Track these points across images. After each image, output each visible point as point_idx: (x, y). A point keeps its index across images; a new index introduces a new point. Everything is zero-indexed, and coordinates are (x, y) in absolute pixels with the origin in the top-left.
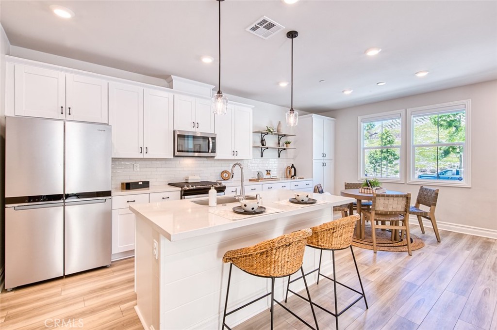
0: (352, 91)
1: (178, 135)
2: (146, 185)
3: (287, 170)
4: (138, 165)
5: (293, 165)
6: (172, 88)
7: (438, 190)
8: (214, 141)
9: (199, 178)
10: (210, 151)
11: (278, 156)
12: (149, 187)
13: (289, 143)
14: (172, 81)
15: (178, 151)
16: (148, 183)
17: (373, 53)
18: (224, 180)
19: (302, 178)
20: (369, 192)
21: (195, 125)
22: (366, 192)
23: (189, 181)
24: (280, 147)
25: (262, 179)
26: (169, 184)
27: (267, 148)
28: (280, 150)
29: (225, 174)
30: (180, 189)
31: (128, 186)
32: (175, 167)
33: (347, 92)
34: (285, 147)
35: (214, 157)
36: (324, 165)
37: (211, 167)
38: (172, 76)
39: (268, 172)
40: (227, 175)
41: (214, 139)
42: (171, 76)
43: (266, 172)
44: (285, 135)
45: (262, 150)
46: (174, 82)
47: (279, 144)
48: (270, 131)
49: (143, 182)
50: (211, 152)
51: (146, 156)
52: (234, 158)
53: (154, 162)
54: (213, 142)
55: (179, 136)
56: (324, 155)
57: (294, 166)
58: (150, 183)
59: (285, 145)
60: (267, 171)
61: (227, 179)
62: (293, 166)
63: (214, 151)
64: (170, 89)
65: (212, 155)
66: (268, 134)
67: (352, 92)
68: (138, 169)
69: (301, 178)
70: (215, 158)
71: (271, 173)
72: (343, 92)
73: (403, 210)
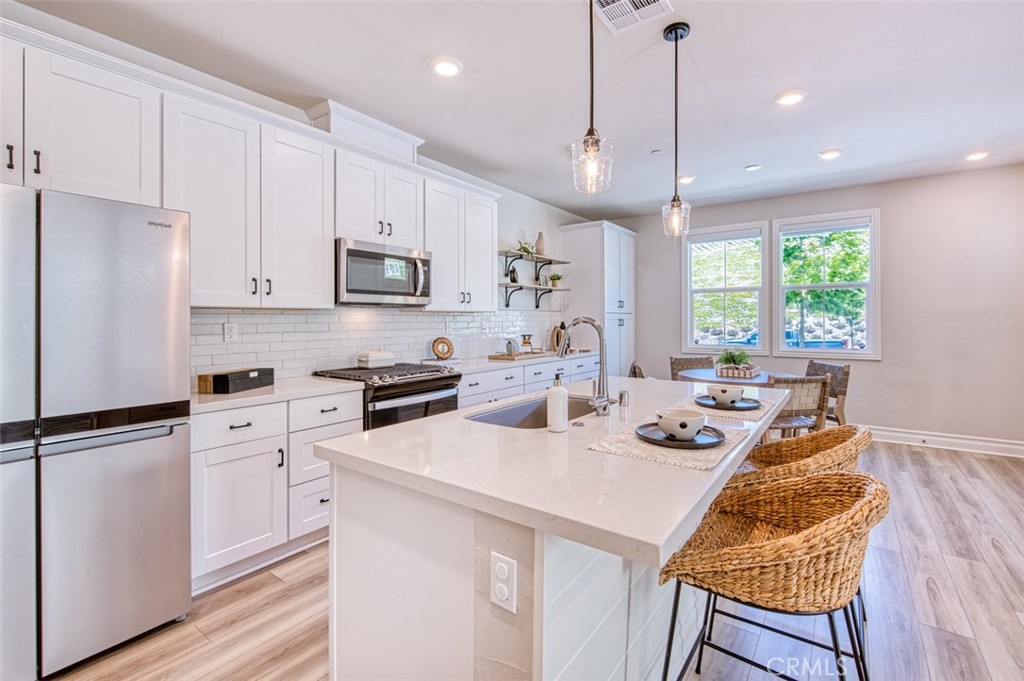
1: (348, 250)
2: (266, 377)
3: (553, 335)
4: (235, 324)
5: (563, 323)
6: (329, 131)
7: (849, 366)
8: (426, 269)
9: (391, 356)
10: (418, 293)
11: (534, 305)
12: (272, 383)
13: (559, 278)
14: (328, 114)
15: (348, 291)
16: (270, 372)
17: (790, 100)
18: (441, 358)
19: (588, 351)
20: (736, 375)
21: (385, 228)
22: (730, 375)
23: (370, 365)
24: (541, 287)
25: (517, 355)
26: (316, 374)
27: (521, 288)
28: (539, 293)
29: (441, 346)
30: (362, 385)
31: (221, 384)
32: (329, 331)
34: (550, 286)
35: (423, 306)
36: (621, 323)
37: (409, 329)
38: (329, 100)
39: (526, 339)
40: (446, 347)
41: (426, 263)
42: (326, 100)
43: (522, 338)
44: (550, 262)
45: (506, 292)
46: (333, 116)
47: (537, 279)
48: (526, 250)
49: (259, 370)
50: (422, 295)
51: (268, 302)
52: (462, 310)
53: (277, 318)
54: (425, 271)
55: (351, 253)
56: (621, 304)
57: (566, 325)
58: (275, 373)
59: (550, 283)
60: (524, 336)
61: (446, 356)
62: (563, 326)
63: (426, 293)
64: (325, 133)
65: (422, 300)
66: (521, 257)
68: (236, 338)
69: (584, 351)
70: (427, 308)
71: (532, 340)
73: (815, 406)
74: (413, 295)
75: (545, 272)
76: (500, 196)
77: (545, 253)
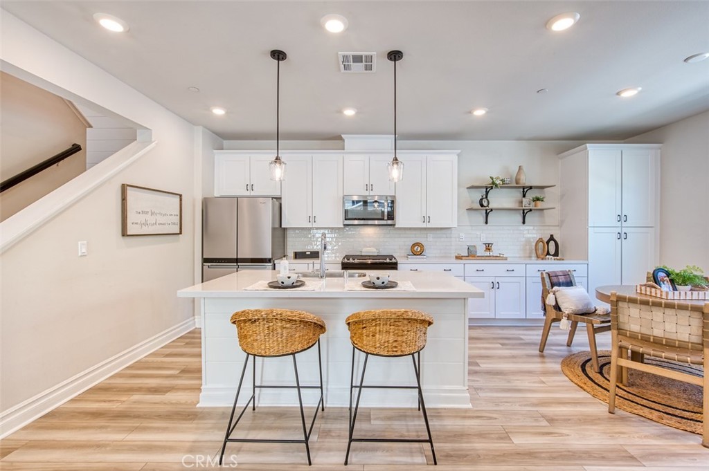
0: (640, 89)
2: (314, 255)
3: (536, 245)
5: (552, 236)
6: (344, 149)
8: (391, 205)
9: (375, 251)
10: (386, 218)
11: (522, 221)
12: (318, 257)
13: (540, 199)
14: (345, 140)
15: (346, 219)
16: (317, 253)
18: (415, 255)
21: (369, 187)
24: (525, 207)
25: (474, 257)
27: (492, 210)
28: (525, 212)
29: (416, 248)
33: (628, 94)
34: (533, 207)
35: (393, 225)
36: (623, 236)
38: (343, 136)
39: (488, 247)
40: (419, 248)
41: (392, 202)
44: (531, 188)
45: (486, 213)
48: (494, 183)
49: (311, 252)
50: (388, 219)
54: (389, 207)
56: (623, 218)
57: (555, 237)
59: (533, 204)
60: (487, 244)
61: (420, 253)
62: (552, 238)
63: (392, 217)
65: (390, 222)
66: (492, 188)
67: (640, 92)
69: (558, 259)
70: (396, 226)
72: (618, 94)
73: (695, 339)
74: (383, 219)
75: (531, 195)
76: (459, 151)
77: (521, 182)
